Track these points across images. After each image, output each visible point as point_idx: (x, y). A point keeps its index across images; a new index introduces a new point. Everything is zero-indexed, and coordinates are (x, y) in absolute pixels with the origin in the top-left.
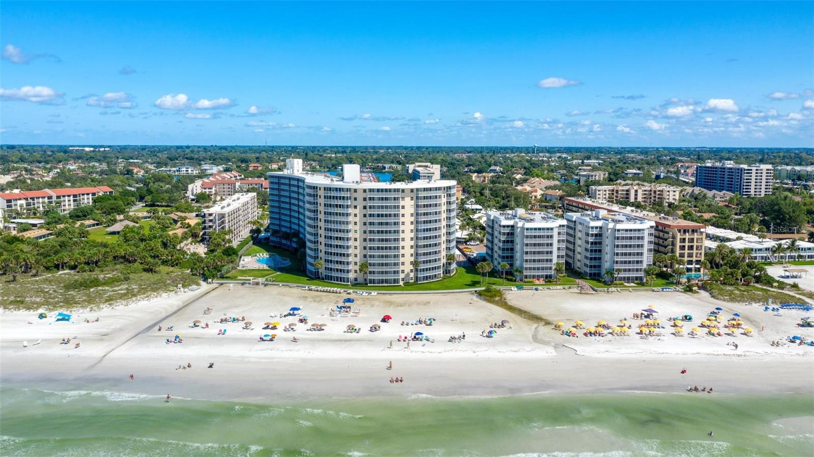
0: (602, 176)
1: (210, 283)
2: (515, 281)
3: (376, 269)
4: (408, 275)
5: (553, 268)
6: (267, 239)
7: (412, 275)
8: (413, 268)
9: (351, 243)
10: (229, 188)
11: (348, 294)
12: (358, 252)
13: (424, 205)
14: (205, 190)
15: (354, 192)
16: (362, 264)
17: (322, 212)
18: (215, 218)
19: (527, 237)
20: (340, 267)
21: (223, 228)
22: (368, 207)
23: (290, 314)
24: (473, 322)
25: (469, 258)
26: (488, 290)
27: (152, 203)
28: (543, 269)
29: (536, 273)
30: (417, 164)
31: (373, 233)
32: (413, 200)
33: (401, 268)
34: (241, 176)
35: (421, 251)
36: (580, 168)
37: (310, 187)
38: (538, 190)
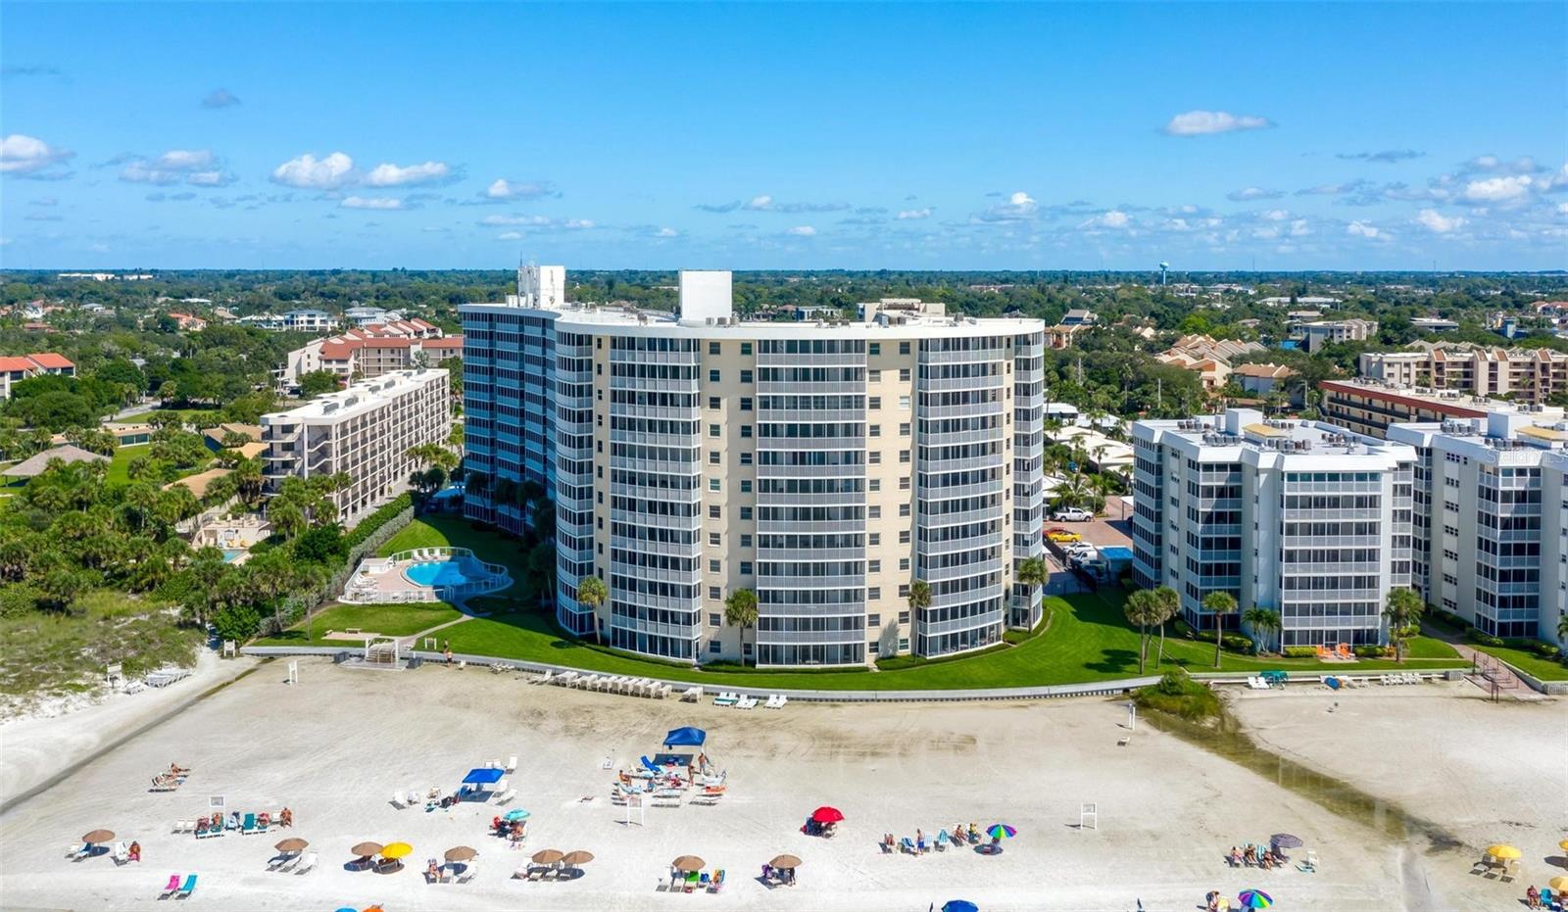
0: (1365, 331)
1: (230, 654)
2: (1252, 651)
3: (784, 613)
4: (892, 631)
5: (1382, 609)
6: (457, 500)
7: (905, 631)
8: (907, 608)
9: (699, 523)
10: (392, 360)
11: (686, 700)
12: (721, 552)
13: (946, 395)
14: (328, 366)
15: (712, 352)
16: (737, 596)
17: (604, 421)
18: (300, 438)
19: (1292, 503)
20: (661, 603)
21: (324, 469)
22: (757, 403)
23: (465, 795)
24: (1154, 836)
25: (1076, 564)
26: (1168, 689)
27: (178, 398)
28: (1346, 610)
29: (1326, 624)
30: (886, 301)
31: (774, 490)
32: (908, 378)
33: (870, 607)
34: (433, 331)
35: (936, 550)
36: (1290, 314)
37: (569, 339)
38: (1217, 363)
